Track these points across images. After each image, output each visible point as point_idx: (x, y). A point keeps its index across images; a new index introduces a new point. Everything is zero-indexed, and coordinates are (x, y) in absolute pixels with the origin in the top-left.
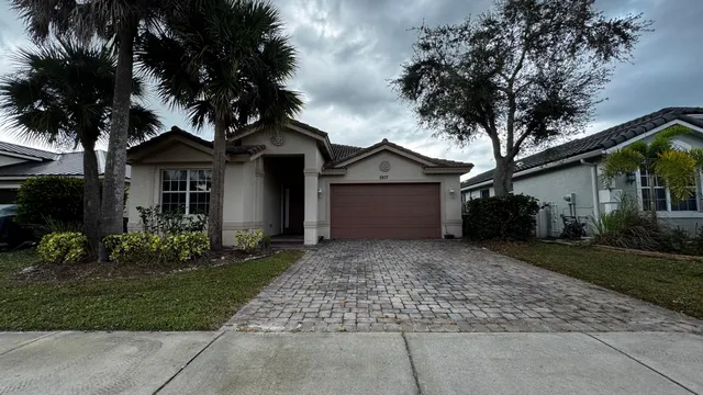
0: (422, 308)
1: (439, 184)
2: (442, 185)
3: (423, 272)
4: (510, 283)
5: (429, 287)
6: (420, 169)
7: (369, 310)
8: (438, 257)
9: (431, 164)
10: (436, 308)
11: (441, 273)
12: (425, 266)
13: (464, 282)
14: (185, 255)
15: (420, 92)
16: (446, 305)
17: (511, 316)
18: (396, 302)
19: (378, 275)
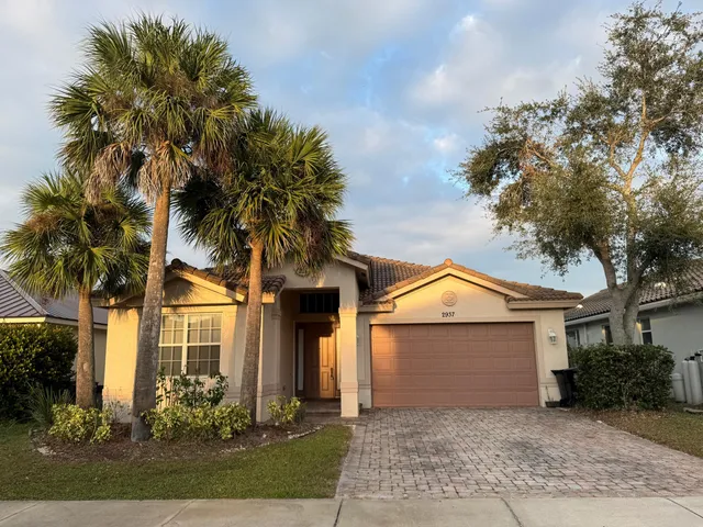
0: (518, 483)
1: (532, 323)
2: (537, 325)
3: (516, 451)
4: (616, 461)
5: (525, 466)
6: (502, 301)
7: (466, 484)
8: (534, 433)
9: (517, 295)
10: (531, 483)
11: (538, 452)
12: (517, 444)
13: (564, 461)
14: (226, 432)
15: (496, 183)
16: (541, 480)
17: (605, 488)
18: (490, 478)
19: (462, 454)
